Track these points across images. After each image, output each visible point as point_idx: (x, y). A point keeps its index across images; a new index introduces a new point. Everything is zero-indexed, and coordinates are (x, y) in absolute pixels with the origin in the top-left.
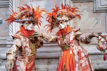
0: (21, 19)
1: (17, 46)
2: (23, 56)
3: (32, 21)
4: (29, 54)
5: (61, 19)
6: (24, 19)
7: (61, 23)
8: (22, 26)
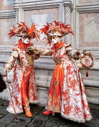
0: (19, 34)
1: (14, 57)
4: (26, 64)
5: (53, 35)
7: (54, 38)
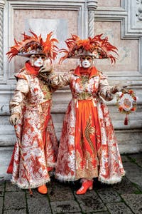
0: (26, 51)
2: (34, 103)
3: (41, 55)
4: (42, 99)
6: (30, 51)
8: (28, 62)
